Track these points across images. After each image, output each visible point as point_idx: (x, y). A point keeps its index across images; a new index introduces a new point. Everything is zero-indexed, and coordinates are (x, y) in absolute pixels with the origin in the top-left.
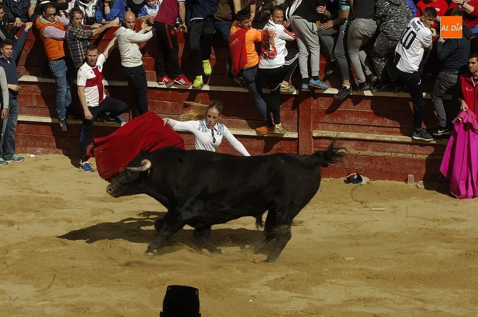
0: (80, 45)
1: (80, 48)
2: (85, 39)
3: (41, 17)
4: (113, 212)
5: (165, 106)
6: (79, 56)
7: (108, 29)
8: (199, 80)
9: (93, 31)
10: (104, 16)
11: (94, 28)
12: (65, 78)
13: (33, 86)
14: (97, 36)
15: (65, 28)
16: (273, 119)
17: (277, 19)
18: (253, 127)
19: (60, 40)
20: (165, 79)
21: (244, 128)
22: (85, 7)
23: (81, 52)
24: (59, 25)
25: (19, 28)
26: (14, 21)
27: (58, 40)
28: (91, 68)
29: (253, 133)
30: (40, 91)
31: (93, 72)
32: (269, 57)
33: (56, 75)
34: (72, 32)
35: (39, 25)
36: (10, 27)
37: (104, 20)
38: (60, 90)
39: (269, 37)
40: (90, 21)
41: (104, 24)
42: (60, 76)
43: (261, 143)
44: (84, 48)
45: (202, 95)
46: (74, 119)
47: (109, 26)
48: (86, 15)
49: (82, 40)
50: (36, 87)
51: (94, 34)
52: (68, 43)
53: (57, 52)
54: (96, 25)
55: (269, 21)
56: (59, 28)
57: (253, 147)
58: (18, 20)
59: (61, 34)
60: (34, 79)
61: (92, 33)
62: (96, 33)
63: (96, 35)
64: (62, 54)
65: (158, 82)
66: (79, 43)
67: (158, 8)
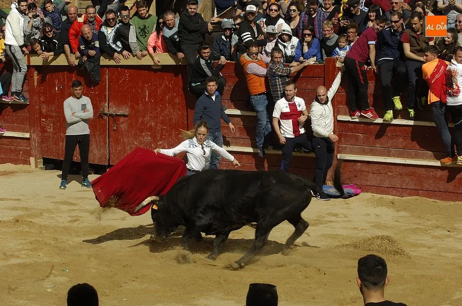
0: (279, 81)
1: (279, 84)
2: (284, 76)
3: (245, 54)
4: (309, 235)
5: (357, 138)
6: (277, 91)
7: (305, 67)
8: (389, 115)
9: (292, 69)
10: (303, 55)
11: (292, 67)
12: (265, 112)
13: (236, 119)
14: (296, 74)
15: (267, 65)
16: (456, 151)
17: (460, 59)
18: (437, 158)
19: (262, 77)
20: (358, 114)
21: (430, 159)
22: (285, 47)
23: (280, 88)
24: (261, 63)
25: (224, 65)
26: (219, 59)
27: (260, 77)
28: (287, 102)
29: (438, 164)
30: (242, 123)
31: (288, 107)
32: (454, 95)
33: (258, 109)
34: (272, 69)
35: (243, 62)
36: (215, 65)
37: (301, 58)
38: (260, 122)
39: (452, 76)
40: (289, 60)
41: (302, 62)
42: (261, 109)
43: (445, 173)
44: (282, 84)
45: (392, 128)
46: (274, 149)
47: (306, 64)
48: (285, 53)
49: (281, 76)
50: (239, 119)
51: (292, 72)
52: (269, 79)
53: (258, 87)
54: (294, 64)
55: (452, 60)
56: (261, 65)
57: (438, 176)
58: (223, 58)
59: (263, 71)
60: (237, 112)
61: (290, 70)
62: (294, 70)
63: (294, 72)
64: (263, 89)
65: (351, 116)
66: (278, 79)
67: (348, 49)
